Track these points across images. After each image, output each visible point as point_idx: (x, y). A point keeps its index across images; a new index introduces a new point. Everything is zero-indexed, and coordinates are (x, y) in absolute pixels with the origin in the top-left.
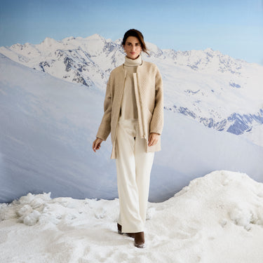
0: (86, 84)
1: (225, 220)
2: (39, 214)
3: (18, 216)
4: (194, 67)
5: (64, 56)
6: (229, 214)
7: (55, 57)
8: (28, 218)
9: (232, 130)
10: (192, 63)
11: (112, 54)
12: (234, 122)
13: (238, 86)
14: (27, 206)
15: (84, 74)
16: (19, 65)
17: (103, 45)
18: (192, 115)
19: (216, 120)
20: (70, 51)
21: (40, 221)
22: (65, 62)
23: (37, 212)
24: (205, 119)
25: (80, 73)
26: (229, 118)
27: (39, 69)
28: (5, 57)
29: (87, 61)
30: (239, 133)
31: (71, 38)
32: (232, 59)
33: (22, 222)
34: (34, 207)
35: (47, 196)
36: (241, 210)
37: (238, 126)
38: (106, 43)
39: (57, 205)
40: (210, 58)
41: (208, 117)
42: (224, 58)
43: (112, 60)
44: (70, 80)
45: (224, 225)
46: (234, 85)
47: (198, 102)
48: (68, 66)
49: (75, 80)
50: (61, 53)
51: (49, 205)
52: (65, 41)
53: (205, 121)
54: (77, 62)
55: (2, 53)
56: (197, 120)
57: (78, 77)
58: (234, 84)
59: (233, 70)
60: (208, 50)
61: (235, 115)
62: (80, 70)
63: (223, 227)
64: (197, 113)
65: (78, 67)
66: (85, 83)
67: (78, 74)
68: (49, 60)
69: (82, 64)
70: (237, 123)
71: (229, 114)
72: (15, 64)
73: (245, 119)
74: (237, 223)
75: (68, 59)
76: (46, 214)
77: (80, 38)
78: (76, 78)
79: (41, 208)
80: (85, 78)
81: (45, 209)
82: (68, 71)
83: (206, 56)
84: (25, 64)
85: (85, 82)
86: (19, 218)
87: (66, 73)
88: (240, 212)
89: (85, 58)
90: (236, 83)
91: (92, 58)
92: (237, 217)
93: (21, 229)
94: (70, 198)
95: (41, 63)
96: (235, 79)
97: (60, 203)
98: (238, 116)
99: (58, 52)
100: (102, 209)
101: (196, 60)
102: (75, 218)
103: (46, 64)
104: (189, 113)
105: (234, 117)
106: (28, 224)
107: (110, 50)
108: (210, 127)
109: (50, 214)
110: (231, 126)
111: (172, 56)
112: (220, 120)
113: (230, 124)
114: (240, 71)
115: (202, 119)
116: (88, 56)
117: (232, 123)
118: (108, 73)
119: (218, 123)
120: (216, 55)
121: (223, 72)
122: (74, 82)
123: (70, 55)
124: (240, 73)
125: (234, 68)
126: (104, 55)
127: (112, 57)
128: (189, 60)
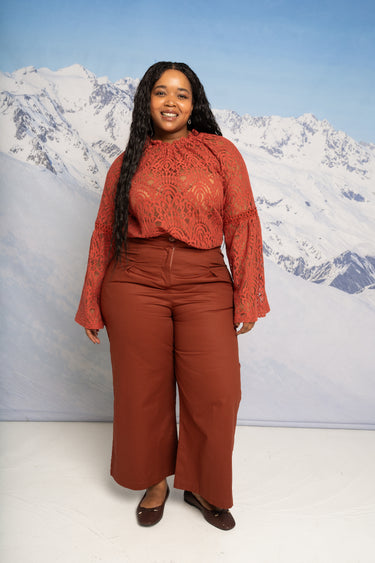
0: (52, 169)
4: (275, 151)
5: (14, 108)
9: (341, 283)
10: (271, 143)
11: (107, 108)
12: (345, 269)
13: (359, 198)
15: (51, 147)
17: (91, 89)
19: (311, 262)
20: (27, 98)
22: (16, 119)
24: (288, 259)
25: (42, 144)
26: (337, 261)
29: (58, 120)
30: (354, 290)
31: (29, 68)
32: (352, 141)
37: (354, 277)
38: (96, 85)
40: (309, 134)
41: (296, 254)
42: (336, 138)
43: (107, 123)
44: (22, 156)
46: (350, 195)
47: (278, 223)
48: (22, 129)
49: (32, 158)
50: (8, 99)
52: (18, 75)
53: (288, 263)
54: (38, 122)
56: (274, 259)
57: (39, 152)
58: (351, 193)
59: (351, 164)
60: (307, 117)
61: (348, 255)
62: (43, 138)
64: (274, 247)
65: (39, 132)
66: (50, 167)
67: (38, 147)
69: (47, 127)
70: (351, 270)
71: (338, 252)
73: (368, 265)
75: (21, 113)
77: (45, 70)
78: (35, 153)
80: (51, 156)
82: (19, 138)
83: (301, 128)
85: (50, 163)
87: (15, 142)
89: (54, 114)
90: (356, 192)
91: (66, 116)
96: (355, 182)
98: (356, 259)
99: (4, 98)
101: (280, 137)
105: (346, 258)
107: (105, 102)
108: (296, 273)
110: (339, 276)
111: (231, 124)
112: (318, 263)
113: (337, 271)
114: (365, 166)
115: (283, 258)
116: (59, 108)
117: (343, 270)
118: (98, 149)
119: (313, 268)
120: (321, 129)
121: (331, 165)
122: (31, 162)
123: (27, 106)
124: (365, 172)
125: (352, 160)
126: (91, 109)
127: (108, 116)
128: (264, 136)
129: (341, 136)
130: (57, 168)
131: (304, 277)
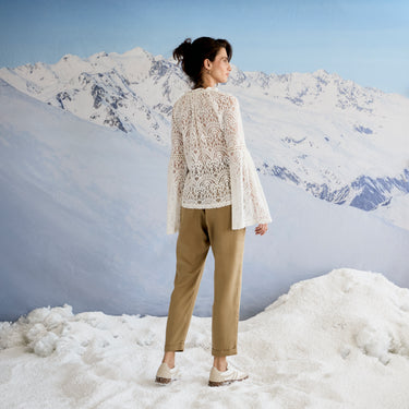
0: (123, 129)
1: (348, 346)
2: (57, 338)
3: (26, 341)
4: (297, 101)
5: (91, 84)
6: (354, 338)
7: (78, 85)
8: (41, 345)
9: (359, 203)
10: (294, 95)
11: (164, 79)
12: (361, 190)
13: (368, 131)
14: (39, 327)
15: (120, 112)
16: (28, 98)
17: (150, 65)
18: (294, 178)
19: (333, 187)
20: (101, 76)
21: (58, 349)
22: (93, 93)
23: (53, 335)
24: (314, 186)
25: (114, 110)
26: (354, 184)
27: (56, 104)
28: (8, 85)
29: (125, 90)
30: (370, 208)
31: (102, 54)
32: (359, 87)
33: (31, 351)
34: (49, 327)
35: (68, 309)
36: (374, 331)
37: (369, 197)
38: (154, 62)
39: (81, 324)
40: (322, 85)
41: (320, 181)
42: (345, 85)
43: (164, 90)
44: (99, 121)
45: (346, 355)
46: (361, 129)
47: (304, 157)
48: (98, 100)
49: (108, 122)
50: (87, 78)
51: (71, 324)
52: (93, 59)
53: (314, 189)
54: (110, 93)
55: (4, 78)
56: (302, 186)
57: (112, 117)
59: (360, 105)
60: (321, 73)
61: (363, 178)
62: (115, 106)
63: (344, 358)
64: (302, 176)
65: (111, 101)
66: (121, 128)
67: (112, 113)
68: (70, 89)
69: (117, 96)
70: (366, 191)
71: (354, 177)
72: (21, 96)
73: (379, 185)
74: (367, 353)
75: (97, 88)
76: (66, 338)
77: (114, 54)
78: (108, 118)
79: (59, 328)
80: (122, 119)
81: (65, 331)
82: (97, 107)
83: (315, 82)
84: (35, 96)
85: (121, 125)
86: (27, 346)
87: (94, 111)
88: (372, 334)
89: (122, 86)
90: (365, 127)
91: (131, 86)
92: (368, 342)
93: (31, 361)
94: (101, 313)
95: (59, 95)
96: (364, 120)
97: (86, 321)
98: (368, 181)
99: (83, 77)
100: (147, 331)
101: (300, 88)
102: (108, 344)
103: (66, 96)
104: (289, 176)
105: (361, 181)
106: (40, 354)
107: (161, 74)
108: (322, 198)
109: (71, 338)
110: (357, 197)
111: (261, 82)
112: (339, 188)
113: (355, 193)
114: (371, 106)
115: (310, 186)
116: (126, 82)
117: (358, 191)
118: (158, 111)
119: (335, 192)
120: (332, 81)
121: (343, 108)
122: (107, 125)
123: (101, 82)
124: (371, 110)
125: (361, 101)
126: (151, 80)
127: (164, 85)
128: (288, 89)
129: (349, 84)
130: (127, 128)
131: (328, 200)
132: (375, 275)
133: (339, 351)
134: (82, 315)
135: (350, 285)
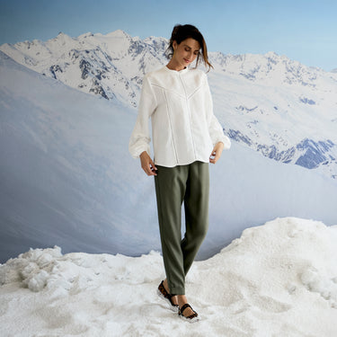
0: (106, 97)
1: (294, 284)
2: (47, 275)
3: (21, 278)
4: (250, 76)
5: (80, 59)
6: (300, 276)
7: (68, 59)
8: (34, 281)
9: (303, 162)
10: (247, 71)
11: (140, 56)
12: (305, 150)
13: (311, 102)
14: (33, 265)
15: (104, 83)
16: (25, 69)
17: (129, 44)
18: (246, 140)
19: (281, 148)
20: (88, 52)
21: (49, 285)
22: (81, 67)
23: (45, 273)
24: (264, 147)
25: (98, 81)
26: (299, 146)
27: (49, 74)
28: (9, 58)
29: (108, 65)
30: (312, 166)
31: (89, 33)
32: (304, 67)
33: (26, 287)
34: (41, 265)
35: (58, 250)
36: (317, 271)
37: (311, 157)
38: (132, 42)
39: (69, 263)
40: (272, 65)
41: (269, 143)
42: (292, 65)
43: (140, 65)
44: (86, 90)
45: (292, 291)
46: (305, 101)
47: (255, 122)
48: (85, 72)
49: (93, 90)
50: (76, 53)
51: (60, 263)
52: (81, 38)
53: (264, 150)
54: (95, 67)
55: (5, 51)
56: (254, 147)
57: (96, 86)
58: (306, 99)
59: (305, 81)
60: (271, 54)
61: (307, 141)
62: (99, 77)
63: (291, 293)
64: (253, 139)
65: (96, 74)
66: (104, 95)
67: (96, 83)
68: (61, 63)
69: (101, 70)
70: (309, 152)
71: (299, 140)
72: (20, 67)
73: (321, 147)
74: (310, 289)
75: (84, 62)
76: (56, 276)
77: (99, 34)
78: (94, 87)
79: (49, 267)
80: (105, 88)
81: (55, 269)
82: (84, 78)
84: (31, 67)
85: (104, 93)
86: (22, 282)
87: (82, 81)
88: (315, 273)
89: (105, 61)
90: (309, 99)
91: (113, 62)
92: (311, 280)
93: (25, 296)
95: (52, 67)
96: (308, 93)
97: (73, 260)
98: (311, 144)
99: (72, 53)
100: (124, 269)
101: (253, 67)
102: (91, 280)
103: (58, 68)
104: (242, 138)
105: (305, 144)
106: (34, 290)
107: (138, 52)
108: (271, 157)
109: (60, 275)
110: (301, 157)
111: (219, 61)
112: (286, 149)
113: (299, 153)
114: (314, 82)
115: (260, 147)
116: (109, 58)
117: (303, 152)
118: (135, 82)
119: (283, 152)
120: (281, 61)
121: (290, 82)
122: (92, 93)
123: (87, 57)
124: (314, 86)
125: (305, 78)
126: (129, 57)
127: (141, 61)
128: (242, 67)
129: (296, 64)
130: (109, 96)
131: (276, 159)
132: (316, 222)
133: (286, 288)
134: (69, 255)
135: (295, 231)
